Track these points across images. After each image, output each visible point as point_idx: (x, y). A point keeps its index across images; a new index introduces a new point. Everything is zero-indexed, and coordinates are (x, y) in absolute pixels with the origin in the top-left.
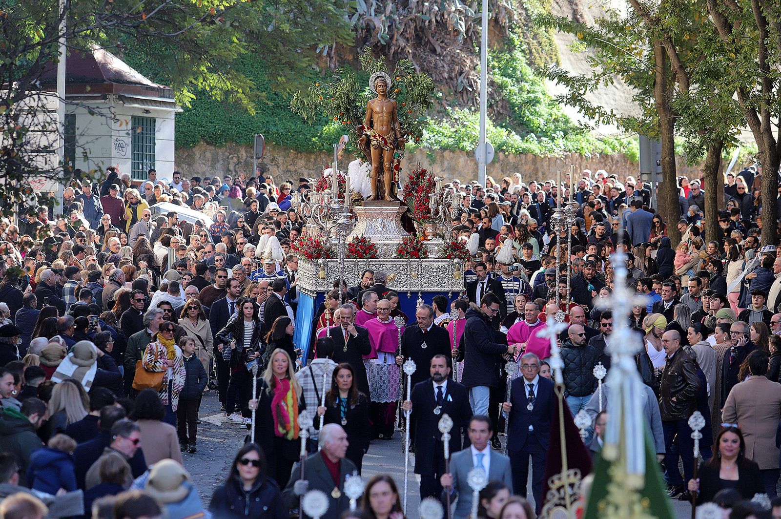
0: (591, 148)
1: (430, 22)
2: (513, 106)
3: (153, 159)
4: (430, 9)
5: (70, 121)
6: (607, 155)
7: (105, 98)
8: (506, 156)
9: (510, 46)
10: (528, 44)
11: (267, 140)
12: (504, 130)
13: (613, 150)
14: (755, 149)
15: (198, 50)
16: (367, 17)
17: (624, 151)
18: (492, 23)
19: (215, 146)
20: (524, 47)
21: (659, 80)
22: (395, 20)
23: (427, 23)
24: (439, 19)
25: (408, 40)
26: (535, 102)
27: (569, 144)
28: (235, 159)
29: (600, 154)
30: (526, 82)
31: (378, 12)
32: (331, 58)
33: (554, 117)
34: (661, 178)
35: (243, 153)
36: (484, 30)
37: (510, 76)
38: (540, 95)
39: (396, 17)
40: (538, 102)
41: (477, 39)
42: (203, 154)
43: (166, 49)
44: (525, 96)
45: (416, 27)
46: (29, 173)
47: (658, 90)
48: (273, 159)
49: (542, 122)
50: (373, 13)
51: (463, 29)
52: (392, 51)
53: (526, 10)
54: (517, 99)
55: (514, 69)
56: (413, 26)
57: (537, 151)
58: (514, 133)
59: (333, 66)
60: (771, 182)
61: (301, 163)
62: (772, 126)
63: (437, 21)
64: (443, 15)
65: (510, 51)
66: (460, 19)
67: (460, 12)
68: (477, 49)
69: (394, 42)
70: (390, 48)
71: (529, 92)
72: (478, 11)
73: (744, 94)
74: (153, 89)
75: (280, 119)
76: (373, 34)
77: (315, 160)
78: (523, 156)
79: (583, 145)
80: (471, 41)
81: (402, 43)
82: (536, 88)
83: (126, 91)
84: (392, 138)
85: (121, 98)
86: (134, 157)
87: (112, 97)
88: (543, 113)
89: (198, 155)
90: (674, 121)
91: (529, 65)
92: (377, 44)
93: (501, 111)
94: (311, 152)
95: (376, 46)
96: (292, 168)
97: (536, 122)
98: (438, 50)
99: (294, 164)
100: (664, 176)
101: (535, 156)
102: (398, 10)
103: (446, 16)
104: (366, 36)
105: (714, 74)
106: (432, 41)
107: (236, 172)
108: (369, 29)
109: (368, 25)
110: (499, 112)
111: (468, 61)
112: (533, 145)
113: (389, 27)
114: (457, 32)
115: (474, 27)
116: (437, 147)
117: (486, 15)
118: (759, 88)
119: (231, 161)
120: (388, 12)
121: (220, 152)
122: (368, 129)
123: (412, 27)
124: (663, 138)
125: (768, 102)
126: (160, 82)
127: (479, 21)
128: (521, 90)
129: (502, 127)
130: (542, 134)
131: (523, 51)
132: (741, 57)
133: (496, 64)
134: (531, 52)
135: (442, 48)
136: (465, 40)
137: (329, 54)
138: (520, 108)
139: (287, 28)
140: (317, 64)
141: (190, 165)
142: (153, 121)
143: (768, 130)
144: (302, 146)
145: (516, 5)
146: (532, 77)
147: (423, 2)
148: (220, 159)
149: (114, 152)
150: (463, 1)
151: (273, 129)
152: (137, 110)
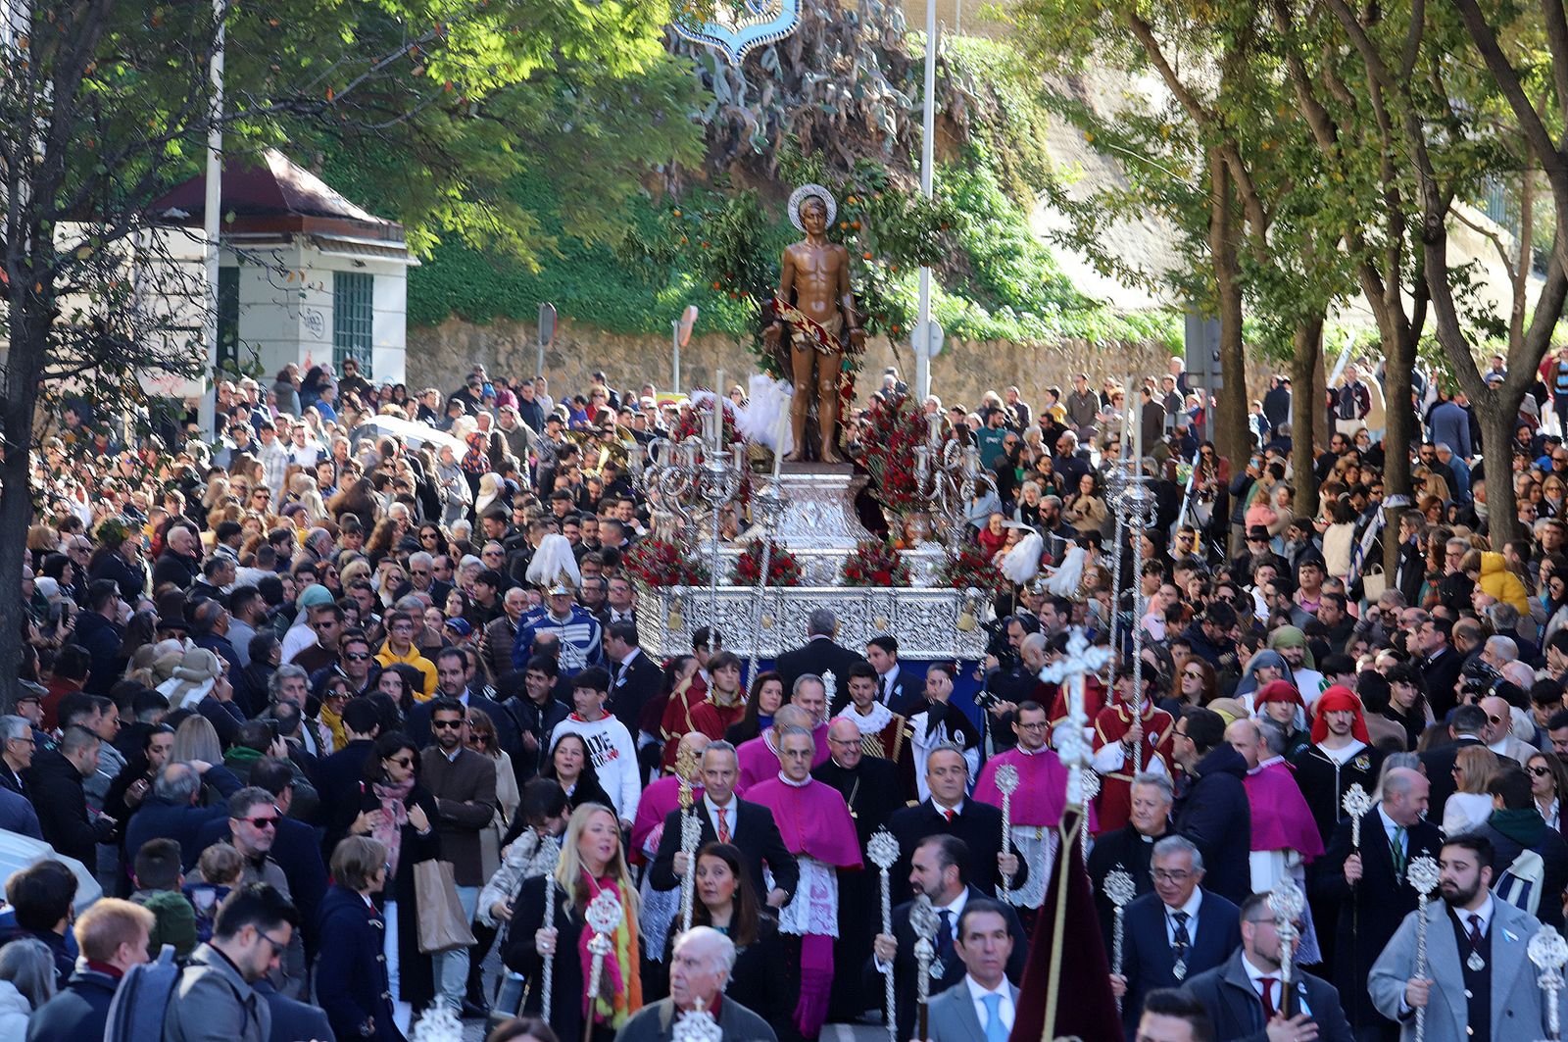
0: (1106, 331)
1: (838, 117)
2: (976, 259)
3: (368, 344)
4: (838, 95)
5: (228, 279)
6: (1133, 344)
7: (288, 240)
8: (964, 344)
9: (971, 159)
10: (1002, 156)
11: (561, 314)
12: (960, 299)
13: (1143, 334)
15: (445, 163)
16: (731, 108)
17: (1161, 337)
18: (943, 120)
19: (474, 323)
20: (996, 161)
21: (1217, 217)
22: (778, 114)
23: (832, 119)
24: (852, 112)
26: (1012, 253)
27: (1069, 324)
28: (508, 346)
29: (1121, 342)
30: (999, 219)
31: (750, 99)
32: (671, 176)
33: (1044, 279)
34: (1219, 382)
35: (522, 336)
36: (928, 131)
37: (972, 210)
38: (1021, 242)
39: (780, 109)
40: (1018, 253)
41: (916, 146)
42: (453, 334)
43: (393, 160)
44: (996, 242)
45: (813, 126)
47: (1215, 233)
48: (572, 347)
49: (1025, 287)
50: (742, 104)
51: (893, 129)
52: (773, 166)
53: (999, 98)
54: (982, 249)
55: (979, 197)
56: (809, 122)
57: (1016, 336)
58: (976, 304)
59: (674, 190)
60: (1400, 389)
61: (619, 352)
62: (1403, 294)
63: (848, 115)
64: (859, 106)
65: (971, 168)
66: (889, 113)
67: (888, 100)
68: (916, 163)
69: (777, 150)
70: (769, 159)
71: (1002, 236)
72: (919, 99)
73: (1357, 244)
74: (369, 225)
75: (584, 279)
76: (742, 136)
77: (642, 347)
78: (992, 345)
79: (1094, 326)
80: (906, 148)
82: (1015, 230)
83: (323, 230)
84: (836, 329)
85: (315, 241)
86: (338, 340)
87: (300, 239)
88: (1026, 271)
89: (445, 339)
90: (1243, 285)
91: (1004, 191)
92: (747, 154)
93: (956, 268)
94: (634, 334)
95: (746, 157)
96: (603, 361)
97: (1015, 287)
99: (606, 354)
100: (1226, 379)
101: (1013, 343)
102: (783, 96)
103: (864, 108)
104: (730, 140)
106: (841, 149)
107: (509, 366)
108: (735, 128)
109: (733, 121)
110: (952, 269)
111: (901, 184)
112: (1008, 325)
113: (769, 125)
114: (883, 134)
115: (912, 127)
117: (931, 107)
119: (501, 349)
120: (767, 100)
121: (483, 332)
122: (786, 307)
123: (808, 126)
124: (1224, 313)
126: (384, 214)
127: (919, 117)
128: (989, 232)
129: (957, 294)
130: (1024, 307)
131: (993, 168)
133: (948, 189)
134: (1006, 170)
136: (896, 148)
137: (667, 170)
138: (988, 263)
139: (595, 129)
140: (647, 185)
141: (432, 355)
142: (369, 280)
143: (1397, 302)
144: (622, 326)
145: (982, 89)
146: (1007, 212)
147: (826, 82)
148: (482, 344)
149: (304, 332)
150: (893, 81)
151: (572, 295)
152: (343, 260)
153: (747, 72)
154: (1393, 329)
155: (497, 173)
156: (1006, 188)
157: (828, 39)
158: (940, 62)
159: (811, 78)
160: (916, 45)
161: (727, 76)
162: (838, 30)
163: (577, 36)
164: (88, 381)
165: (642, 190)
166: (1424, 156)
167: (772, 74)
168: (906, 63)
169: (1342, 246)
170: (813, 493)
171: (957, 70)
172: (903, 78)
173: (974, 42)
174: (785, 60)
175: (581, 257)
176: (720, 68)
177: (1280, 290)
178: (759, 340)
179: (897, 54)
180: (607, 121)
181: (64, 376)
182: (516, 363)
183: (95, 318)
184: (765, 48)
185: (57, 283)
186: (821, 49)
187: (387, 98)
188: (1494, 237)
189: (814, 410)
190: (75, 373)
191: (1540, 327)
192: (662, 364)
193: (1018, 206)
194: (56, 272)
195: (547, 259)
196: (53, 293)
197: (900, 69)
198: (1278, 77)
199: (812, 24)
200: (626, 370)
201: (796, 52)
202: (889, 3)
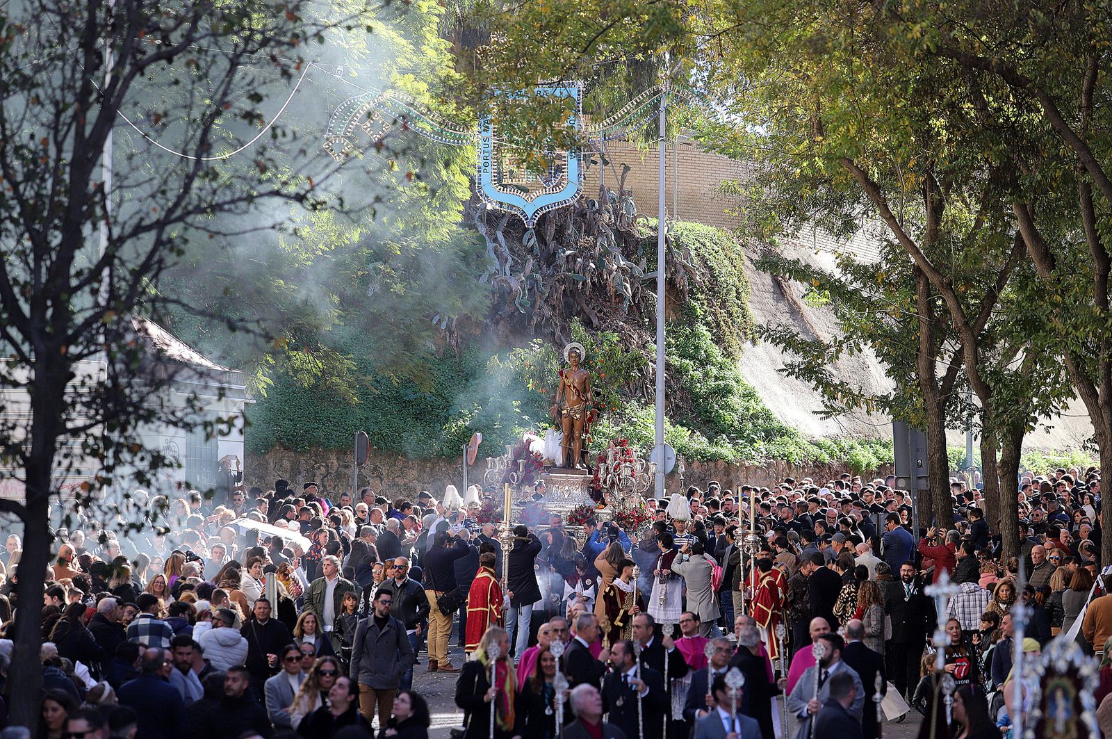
0: (802, 453)
1: (584, 283)
2: (696, 397)
4: (585, 267)
6: (823, 464)
9: (690, 317)
10: (715, 315)
12: (685, 429)
13: (831, 456)
16: (500, 277)
17: (845, 458)
19: (296, 451)
20: (710, 318)
22: (537, 281)
23: (580, 286)
24: (595, 280)
25: (554, 308)
26: (727, 391)
27: (772, 447)
28: (323, 470)
29: (814, 462)
30: (714, 365)
31: (513, 271)
32: (451, 332)
33: (751, 412)
35: (334, 462)
36: (659, 298)
37: (692, 358)
38: (732, 383)
39: (538, 276)
40: (730, 392)
41: (647, 307)
42: (279, 460)
44: (712, 383)
45: (565, 290)
48: (375, 469)
49: (736, 419)
50: (508, 272)
51: (629, 293)
52: (534, 323)
53: (711, 269)
54: (701, 388)
55: (697, 348)
56: (561, 289)
57: (731, 457)
58: (698, 433)
59: (454, 343)
61: (413, 475)
63: (593, 283)
64: (600, 275)
65: (691, 325)
66: (625, 280)
67: (624, 271)
68: (647, 320)
69: (537, 310)
70: (530, 318)
71: (717, 379)
72: (649, 270)
75: (384, 415)
76: (509, 299)
77: (432, 469)
78: (712, 464)
79: (792, 449)
80: (638, 310)
81: (547, 312)
82: (728, 373)
88: (737, 406)
89: (272, 465)
91: (717, 343)
92: (513, 313)
93: (681, 404)
95: (511, 316)
97: (728, 417)
98: (595, 322)
99: (402, 475)
101: (729, 463)
102: (540, 267)
103: (605, 277)
104: (499, 303)
106: (587, 310)
107: (324, 486)
108: (504, 293)
109: (501, 287)
110: (677, 405)
111: (635, 336)
112: (726, 450)
113: (530, 290)
114: (620, 297)
115: (643, 292)
117: (662, 275)
119: (318, 472)
120: (528, 270)
121: (302, 459)
123: (560, 291)
127: (653, 285)
128: (706, 375)
129: (682, 425)
130: (736, 435)
131: (707, 324)
133: (674, 341)
134: (718, 325)
135: (600, 319)
136: (631, 307)
137: (448, 327)
138: (706, 399)
140: (432, 340)
145: (697, 262)
146: (720, 359)
147: (574, 256)
148: (302, 468)
150: (627, 257)
153: (511, 250)
156: (718, 340)
157: (575, 223)
158: (665, 240)
159: (563, 253)
160: (646, 227)
161: (496, 251)
162: (583, 215)
165: (429, 343)
167: (531, 250)
168: (637, 241)
171: (678, 247)
172: (634, 253)
173: (689, 225)
174: (541, 239)
176: (489, 247)
179: (630, 235)
182: (329, 483)
186: (571, 230)
193: (728, 355)
197: (633, 246)
201: (550, 231)
202: (622, 194)
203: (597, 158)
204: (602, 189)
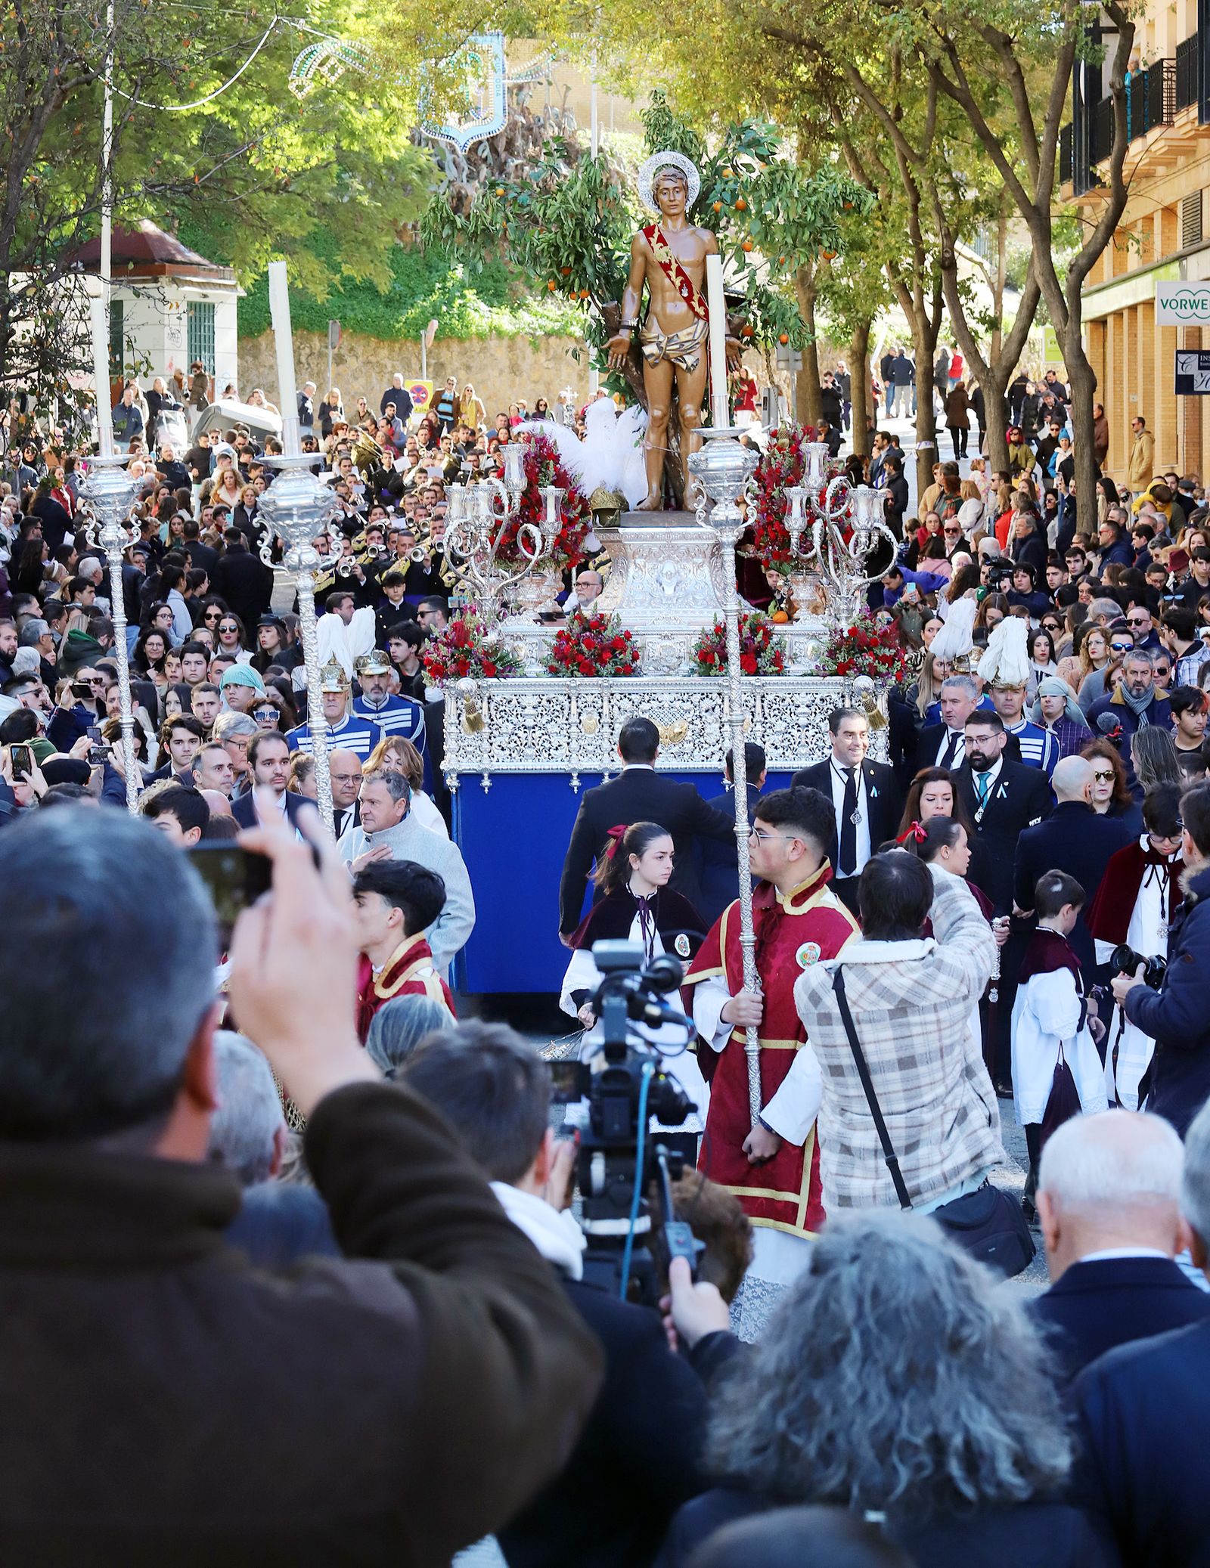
3: (212, 350)
5: (116, 308)
7: (156, 281)
11: (344, 327)
14: (908, 332)
15: (262, 226)
28: (307, 350)
31: (471, 177)
32: (417, 231)
34: (800, 365)
35: (316, 343)
42: (268, 343)
43: (226, 224)
46: (66, 366)
50: (465, 181)
61: (384, 353)
62: (926, 303)
73: (893, 268)
74: (211, 269)
75: (359, 303)
76: (466, 203)
77: (400, 349)
83: (180, 273)
85: (174, 281)
86: (191, 348)
87: (163, 280)
89: (264, 346)
90: (814, 299)
94: (394, 341)
96: (373, 359)
99: (375, 354)
104: (457, 206)
105: (857, 246)
107: (308, 364)
108: (461, 198)
109: (459, 192)
116: (540, 333)
118: (910, 260)
119: (302, 352)
120: (482, 178)
125: (921, 276)
132: (888, 225)
137: (415, 227)
139: (365, 199)
140: (401, 238)
141: (255, 357)
142: (212, 307)
143: (922, 309)
144: (384, 334)
145: (629, 168)
147: (522, 165)
149: (168, 343)
151: (350, 314)
152: (192, 293)
153: (468, 159)
154: (920, 327)
155: (296, 232)
157: (523, 136)
158: (600, 150)
159: (513, 163)
160: (585, 139)
161: (455, 163)
162: (530, 129)
163: (352, 134)
164: (33, 381)
165: (397, 241)
166: (938, 207)
167: (485, 160)
168: (578, 151)
169: (884, 271)
170: (670, 550)
171: (612, 155)
172: (575, 161)
173: (623, 136)
174: (494, 150)
175: (356, 287)
176: (450, 157)
177: (845, 302)
178: (604, 353)
179: (570, 144)
180: (374, 194)
181: (18, 377)
182: (313, 361)
183: (37, 337)
184: (480, 142)
185: (12, 314)
186: (519, 142)
187: (222, 181)
188: (981, 264)
189: (674, 443)
190: (25, 375)
191: (1020, 325)
192: (414, 361)
194: (11, 306)
195: (333, 291)
196: (7, 320)
197: (573, 155)
198: (835, 157)
199: (513, 126)
200: (389, 365)
201: (501, 145)
202: (564, 110)
203: (543, 80)
204: (546, 107)
